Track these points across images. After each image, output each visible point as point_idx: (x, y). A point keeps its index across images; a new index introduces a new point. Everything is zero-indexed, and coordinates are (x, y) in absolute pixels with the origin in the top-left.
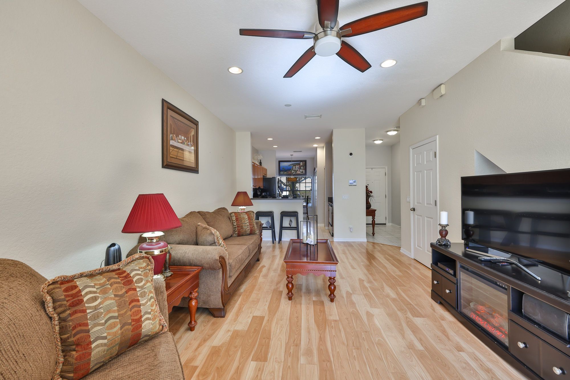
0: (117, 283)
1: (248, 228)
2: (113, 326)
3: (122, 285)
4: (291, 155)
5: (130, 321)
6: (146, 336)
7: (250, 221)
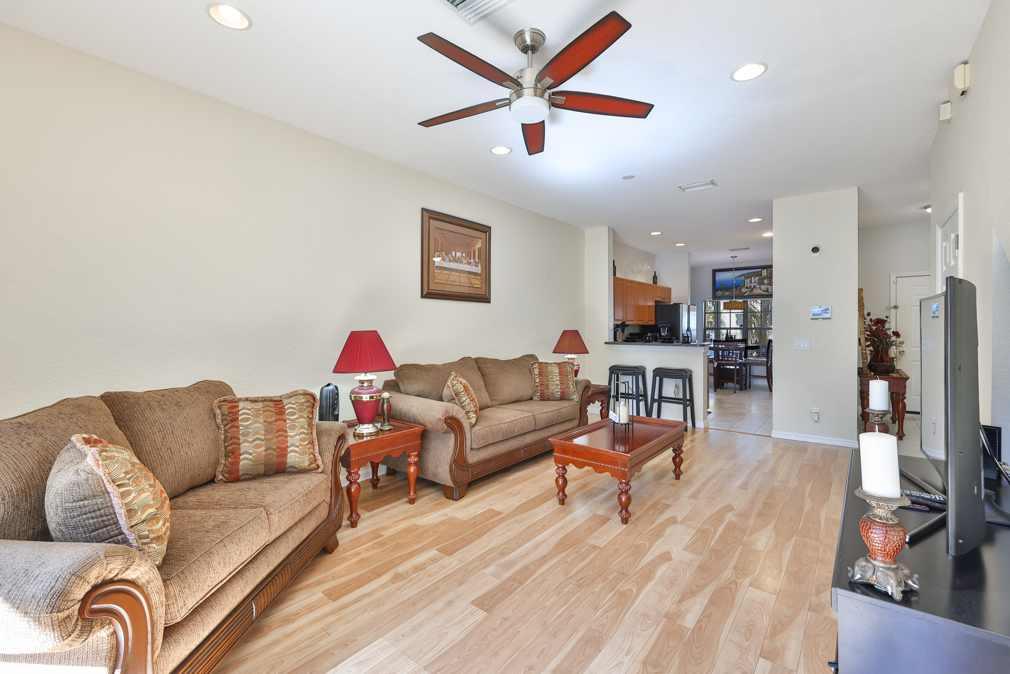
0: (270, 411)
1: (557, 388)
2: (259, 446)
3: (274, 414)
4: (732, 257)
5: (275, 447)
6: (292, 467)
7: (563, 378)
